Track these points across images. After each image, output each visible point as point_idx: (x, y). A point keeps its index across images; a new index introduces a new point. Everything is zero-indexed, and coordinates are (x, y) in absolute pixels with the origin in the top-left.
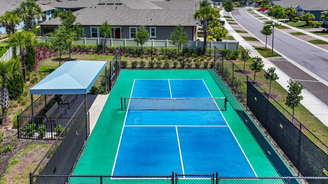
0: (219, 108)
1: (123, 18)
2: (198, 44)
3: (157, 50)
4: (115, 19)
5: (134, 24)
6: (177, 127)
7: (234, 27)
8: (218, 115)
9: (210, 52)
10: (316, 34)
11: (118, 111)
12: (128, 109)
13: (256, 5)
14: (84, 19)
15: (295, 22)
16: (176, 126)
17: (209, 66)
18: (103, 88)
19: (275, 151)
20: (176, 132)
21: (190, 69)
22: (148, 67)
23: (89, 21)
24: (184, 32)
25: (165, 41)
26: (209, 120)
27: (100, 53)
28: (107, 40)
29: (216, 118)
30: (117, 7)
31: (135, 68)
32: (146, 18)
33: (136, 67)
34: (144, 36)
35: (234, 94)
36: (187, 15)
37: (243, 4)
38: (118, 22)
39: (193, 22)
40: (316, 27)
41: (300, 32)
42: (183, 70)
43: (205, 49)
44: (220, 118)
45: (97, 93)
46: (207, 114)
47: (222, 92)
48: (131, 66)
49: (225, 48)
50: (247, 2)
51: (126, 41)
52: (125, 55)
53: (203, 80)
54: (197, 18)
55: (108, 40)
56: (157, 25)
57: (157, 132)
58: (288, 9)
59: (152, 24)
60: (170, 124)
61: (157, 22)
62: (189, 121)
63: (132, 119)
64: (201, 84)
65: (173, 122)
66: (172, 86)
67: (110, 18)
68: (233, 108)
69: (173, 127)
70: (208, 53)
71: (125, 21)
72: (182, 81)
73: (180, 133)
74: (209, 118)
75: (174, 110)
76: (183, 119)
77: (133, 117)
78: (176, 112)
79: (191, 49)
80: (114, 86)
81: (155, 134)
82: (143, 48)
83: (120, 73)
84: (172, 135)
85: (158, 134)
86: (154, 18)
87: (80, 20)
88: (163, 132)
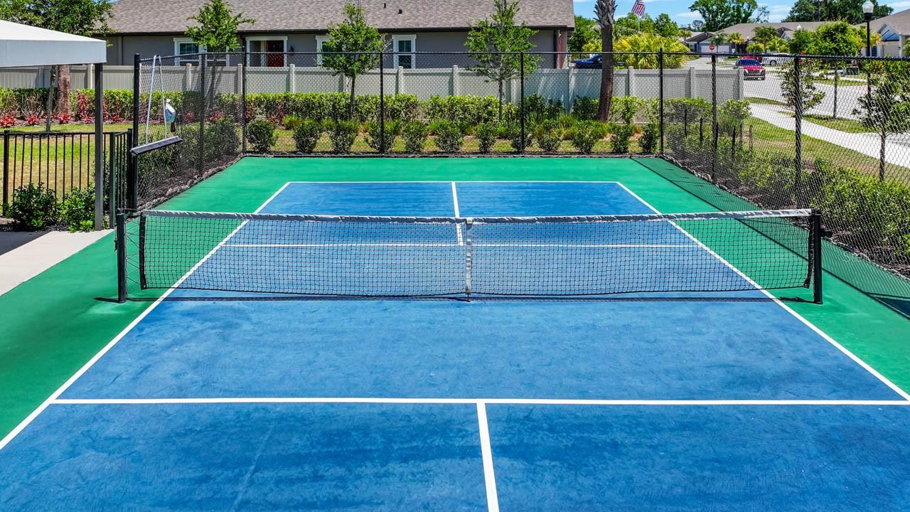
1: (297, 9)
2: (577, 82)
3: (415, 105)
6: (487, 406)
9: (628, 111)
14: (157, 16)
16: (481, 404)
17: (633, 147)
20: (475, 452)
21: (552, 154)
22: (369, 149)
23: (172, 22)
25: (448, 70)
28: (223, 71)
29: (777, 344)
31: (310, 152)
32: (379, 9)
33: (314, 151)
34: (361, 41)
38: (277, 22)
39: (555, 16)
42: (518, 159)
43: (605, 98)
44: (810, 344)
45: (51, 223)
46: (700, 320)
47: (739, 220)
48: (292, 148)
49: (689, 94)
50: (703, 44)
51: (297, 73)
52: (288, 123)
53: (618, 182)
55: (226, 72)
56: (421, 26)
59: (400, 23)
60: (434, 385)
61: (420, 18)
62: (583, 367)
63: (150, 354)
64: (615, 194)
65: (454, 371)
66: (464, 202)
67: (249, 12)
68: (855, 288)
69: (450, 406)
70: (618, 115)
71: (302, 19)
72: (518, 185)
73: (515, 463)
74: (724, 345)
75: (474, 298)
76: (538, 352)
77: (169, 340)
78: (486, 310)
79: (551, 101)
80: (167, 202)
81: (284, 473)
82: (361, 100)
83: (232, 164)
84: (438, 490)
85: (303, 480)
86: (409, 7)
87: (141, 18)
88: (362, 455)
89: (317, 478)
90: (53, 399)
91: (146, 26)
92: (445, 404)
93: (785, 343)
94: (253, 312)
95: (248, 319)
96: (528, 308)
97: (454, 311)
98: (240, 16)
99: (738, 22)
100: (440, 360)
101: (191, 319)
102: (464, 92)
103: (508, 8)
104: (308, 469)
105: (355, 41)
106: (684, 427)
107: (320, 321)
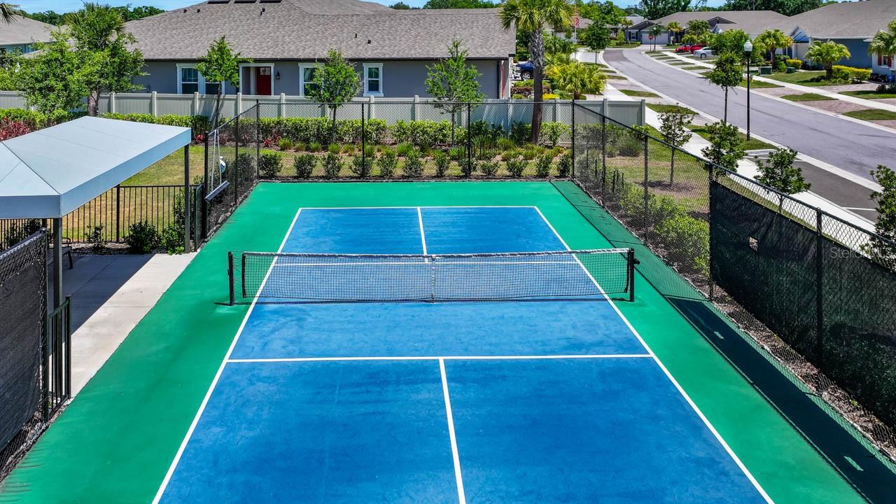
0: (603, 292)
1: (281, 38)
2: (515, 110)
3: (384, 129)
4: (256, 40)
5: (315, 55)
6: (444, 360)
7: (617, 84)
8: (605, 317)
9: (554, 134)
10: (861, 96)
11: (215, 307)
12: (255, 300)
13: (669, 41)
14: (159, 43)
15: (790, 71)
16: (441, 359)
17: (553, 170)
18: (174, 231)
19: (879, 456)
20: (440, 380)
21: (492, 179)
22: (352, 174)
23: (174, 49)
24: (471, 68)
25: (411, 99)
26: (570, 333)
27: (199, 139)
28: (224, 99)
29: (599, 326)
30: (264, 10)
31: (308, 177)
32: (351, 39)
33: (311, 175)
34: (341, 79)
35: (651, 247)
36: (480, 28)
37: (633, 38)
38: (265, 50)
39: (498, 48)
40: (854, 83)
41: (812, 94)
42: (467, 182)
43: (536, 125)
44: (615, 326)
45: (153, 248)
46: (562, 313)
47: (609, 241)
48: (294, 172)
50: (643, 32)
51: (287, 100)
52: (281, 143)
53: (535, 207)
54: (513, 24)
55: (227, 100)
56: (387, 56)
57: (359, 385)
58: (769, 36)
59: (369, 53)
60: (417, 350)
61: (386, 48)
62: (494, 340)
63: (264, 336)
64: (531, 219)
65: (427, 343)
66: (429, 227)
67: (240, 40)
68: (658, 291)
69: (427, 360)
70: (547, 137)
71: (287, 48)
72: (465, 210)
73: (457, 385)
74: (570, 327)
75: (436, 301)
76: (470, 333)
77: (271, 328)
78: (442, 308)
79: (493, 126)
80: (221, 229)
81: (353, 390)
82: (340, 124)
83: (252, 190)
84: (424, 395)
85: (363, 393)
86: (376, 37)
87: (146, 45)
88: (385, 383)
89: (368, 392)
90: (226, 360)
91: (152, 53)
92: (423, 360)
93: (603, 326)
94: (311, 311)
95: (310, 315)
96: (467, 307)
97: (425, 309)
98: (239, 54)
99: (678, 10)
100: (419, 337)
101: (277, 316)
102: (424, 118)
103: (459, 54)
104: (363, 389)
105: (337, 80)
106: (538, 368)
107: (351, 316)
